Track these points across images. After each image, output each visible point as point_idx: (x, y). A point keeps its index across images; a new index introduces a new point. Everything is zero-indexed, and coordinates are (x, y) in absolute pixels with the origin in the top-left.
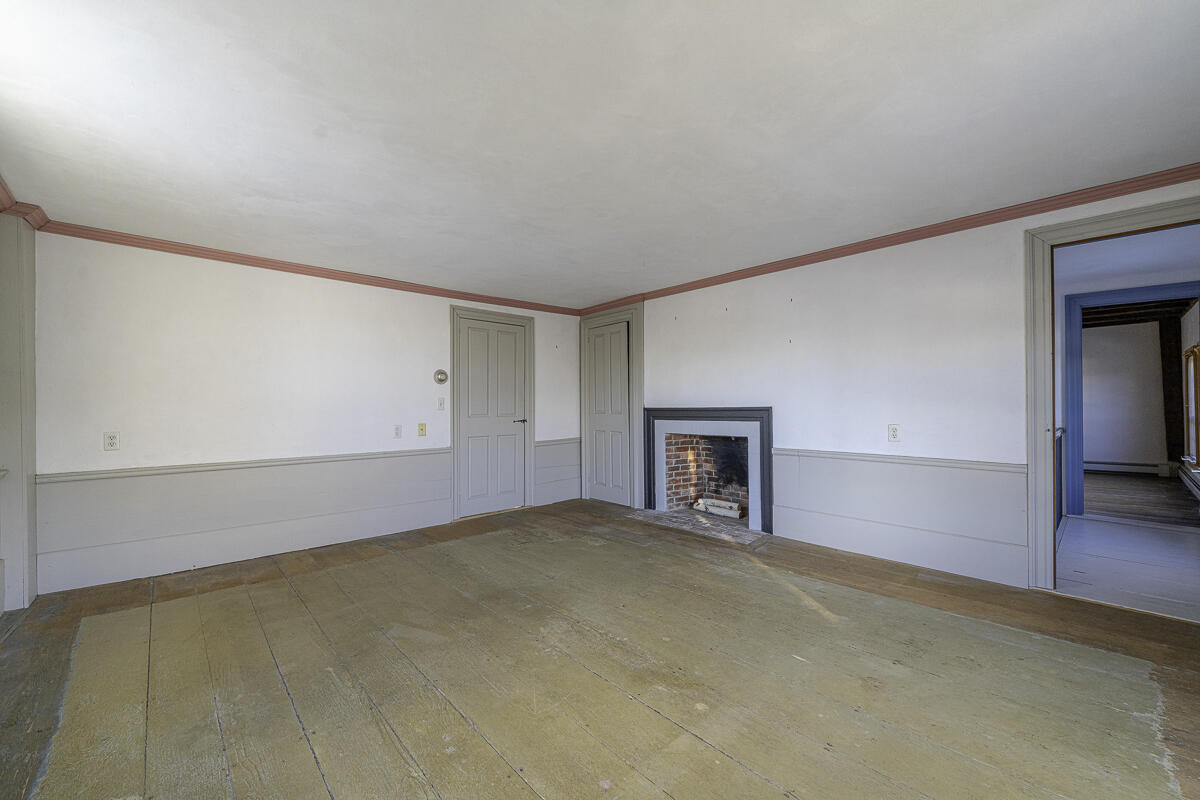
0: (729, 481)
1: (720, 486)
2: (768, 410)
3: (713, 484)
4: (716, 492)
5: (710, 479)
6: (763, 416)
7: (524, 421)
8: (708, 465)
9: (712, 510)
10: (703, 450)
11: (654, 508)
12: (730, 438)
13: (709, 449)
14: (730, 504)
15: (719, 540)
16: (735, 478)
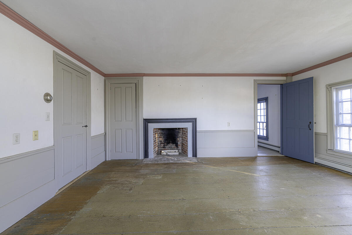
0: (168, 143)
1: (165, 145)
2: (196, 119)
3: (162, 145)
4: (163, 147)
5: (161, 143)
6: (194, 121)
7: (86, 126)
8: (161, 138)
9: (169, 154)
10: (159, 133)
11: (148, 157)
12: (177, 128)
13: (162, 133)
14: (175, 151)
15: (186, 163)
16: (171, 142)
